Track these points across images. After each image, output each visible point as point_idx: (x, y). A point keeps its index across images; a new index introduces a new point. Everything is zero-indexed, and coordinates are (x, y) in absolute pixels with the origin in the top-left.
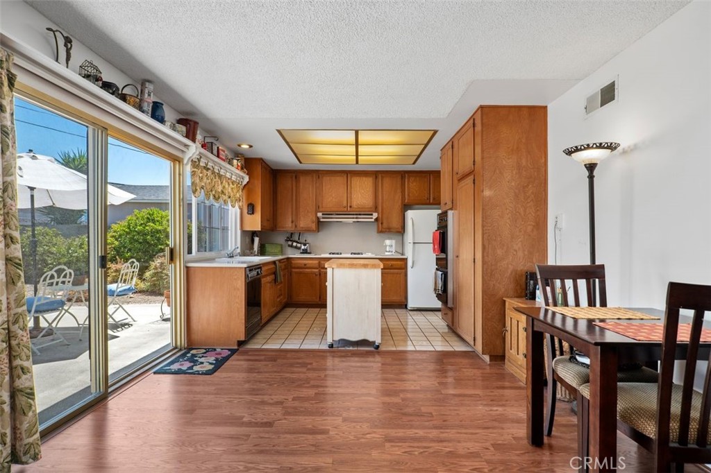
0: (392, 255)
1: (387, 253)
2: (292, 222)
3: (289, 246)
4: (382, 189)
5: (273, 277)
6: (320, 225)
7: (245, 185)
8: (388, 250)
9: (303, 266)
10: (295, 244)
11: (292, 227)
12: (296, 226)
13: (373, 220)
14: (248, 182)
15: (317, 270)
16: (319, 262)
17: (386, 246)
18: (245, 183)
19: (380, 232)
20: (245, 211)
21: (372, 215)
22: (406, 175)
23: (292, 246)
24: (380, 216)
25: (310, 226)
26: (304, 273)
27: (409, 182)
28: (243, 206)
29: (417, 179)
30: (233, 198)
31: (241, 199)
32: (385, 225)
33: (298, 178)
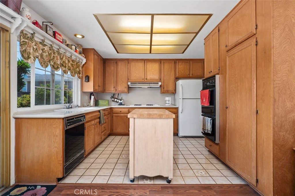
0: (169, 106)
1: (166, 105)
2: (114, 88)
3: (112, 101)
4: (164, 68)
6: (129, 89)
7: (84, 65)
8: (167, 103)
9: (119, 112)
10: (116, 100)
11: (114, 90)
12: (116, 90)
13: (159, 86)
14: (85, 63)
15: (127, 115)
16: (129, 110)
17: (166, 101)
18: (83, 63)
19: (163, 93)
20: (84, 79)
21: (158, 83)
22: (177, 61)
23: (114, 101)
24: (163, 84)
25: (124, 90)
26: (120, 116)
27: (178, 65)
28: (82, 77)
29: (183, 63)
30: (73, 71)
31: (81, 73)
32: (165, 89)
33: (117, 63)
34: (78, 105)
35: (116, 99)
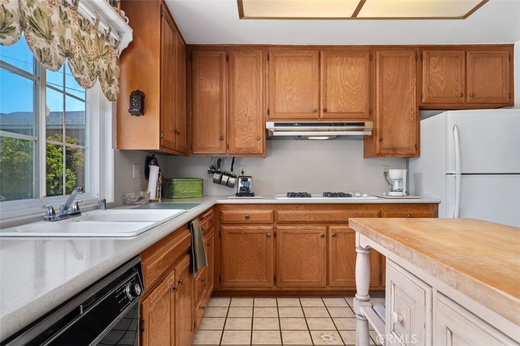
0: (402, 197)
1: (393, 194)
2: (221, 139)
3: (215, 181)
4: (381, 74)
5: (186, 260)
7: (125, 52)
8: (395, 187)
9: (244, 219)
10: (225, 178)
11: (221, 148)
12: (228, 147)
14: (131, 45)
15: (269, 228)
16: (274, 213)
17: (391, 181)
18: (124, 45)
20: (126, 105)
21: (363, 124)
22: (424, 53)
23: (219, 182)
24: (378, 127)
25: (253, 145)
26: (246, 233)
27: (428, 64)
28: (119, 96)
29: (444, 59)
30: (84, 63)
31: (116, 80)
32: (386, 143)
33: (230, 59)
34: (105, 201)
35: (227, 177)
